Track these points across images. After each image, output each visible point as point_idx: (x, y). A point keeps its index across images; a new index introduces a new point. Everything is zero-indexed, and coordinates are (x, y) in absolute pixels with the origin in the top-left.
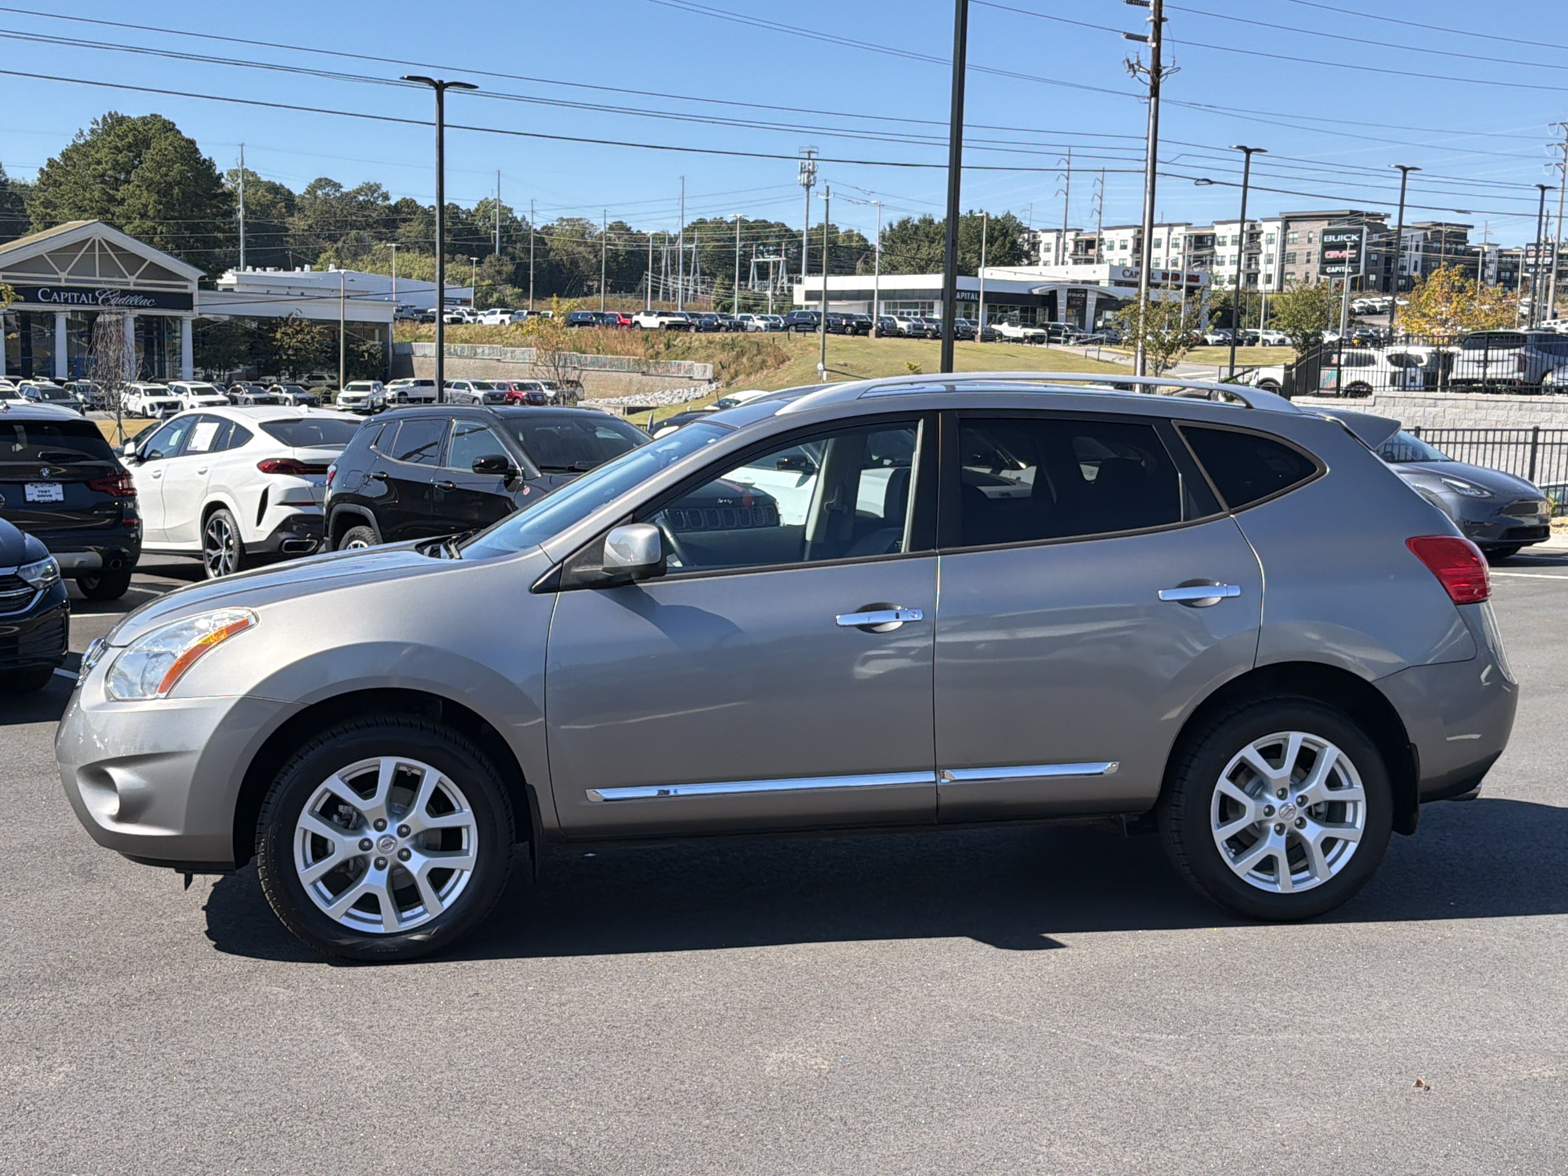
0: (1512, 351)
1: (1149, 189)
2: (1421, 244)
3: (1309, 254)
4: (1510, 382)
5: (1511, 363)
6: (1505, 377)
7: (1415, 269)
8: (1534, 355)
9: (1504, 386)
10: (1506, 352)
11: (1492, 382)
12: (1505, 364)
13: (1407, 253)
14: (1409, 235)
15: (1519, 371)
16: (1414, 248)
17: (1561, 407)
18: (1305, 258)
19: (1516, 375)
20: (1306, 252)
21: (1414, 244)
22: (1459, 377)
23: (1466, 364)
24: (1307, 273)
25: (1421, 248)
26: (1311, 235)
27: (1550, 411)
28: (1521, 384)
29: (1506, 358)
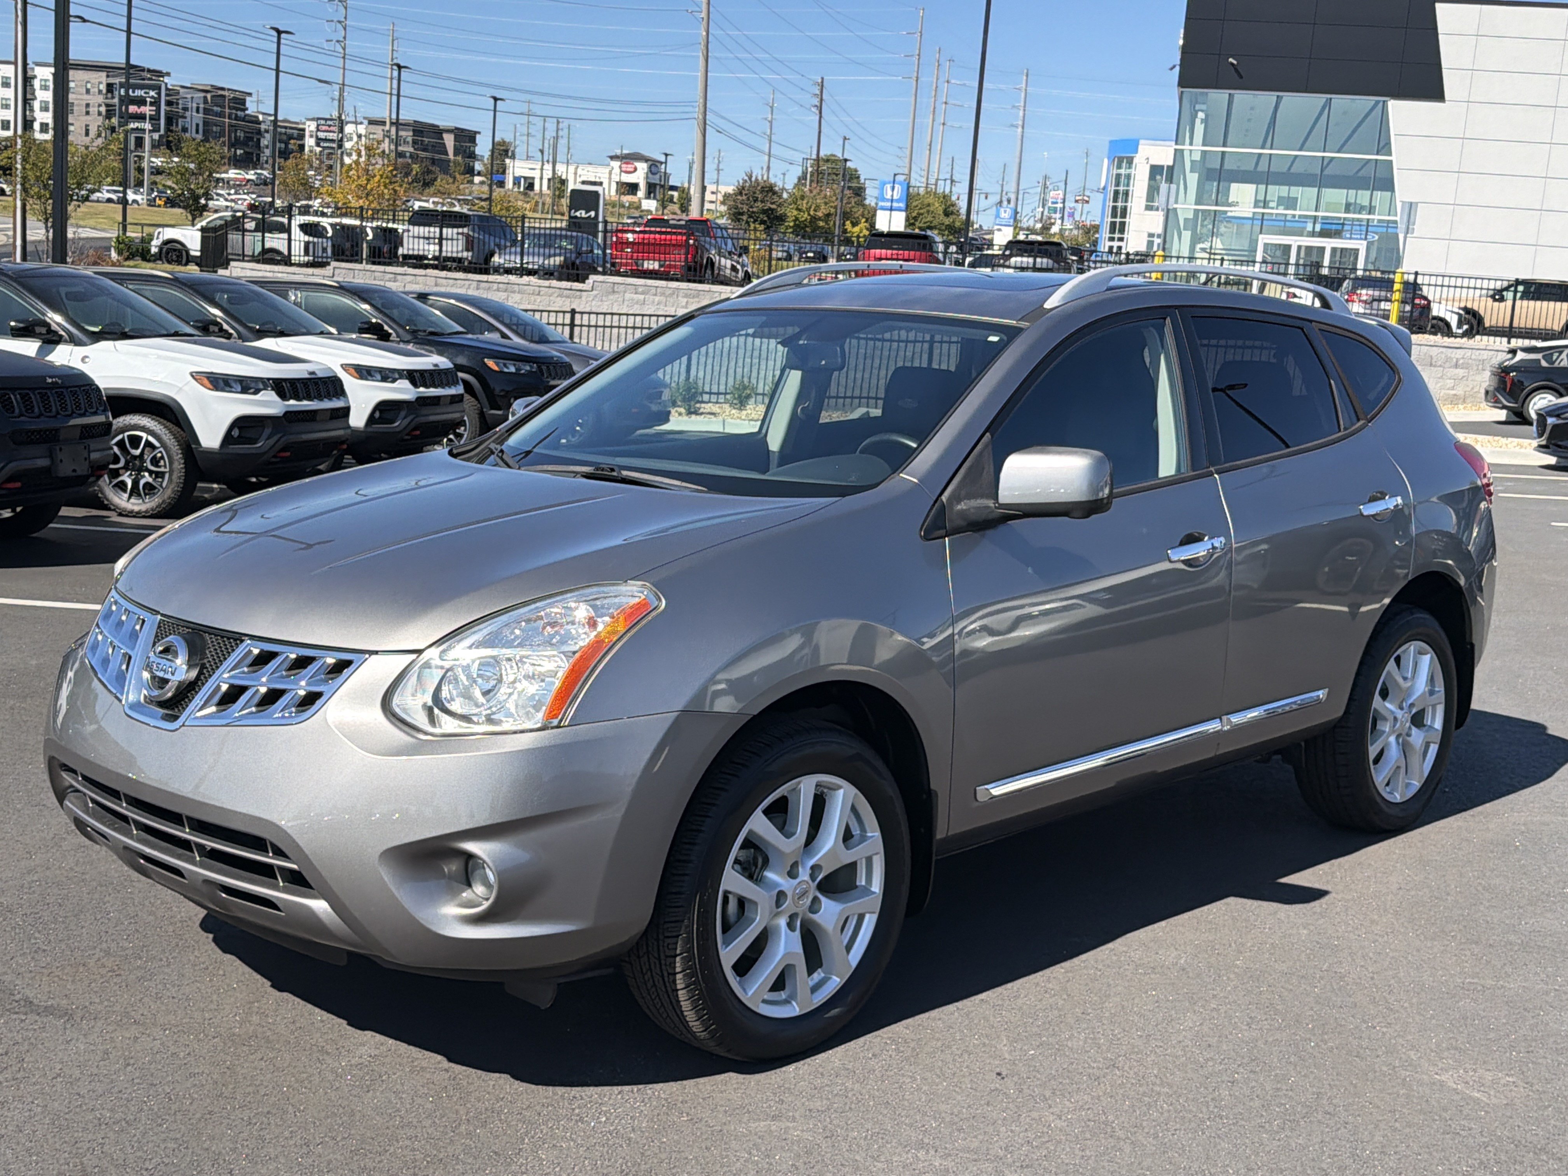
0: (460, 230)
1: (20, 19)
2: (202, 106)
3: (88, 105)
4: (460, 260)
5: (460, 242)
6: (455, 255)
7: (197, 132)
8: (476, 235)
9: (455, 265)
10: (455, 230)
11: (447, 259)
12: (455, 242)
13: (188, 114)
14: (189, 96)
15: (467, 250)
16: (194, 110)
17: (516, 288)
18: (84, 110)
19: (465, 254)
20: (84, 103)
21: (195, 105)
22: (411, 252)
23: (411, 239)
24: (87, 126)
25: (201, 110)
26: (89, 86)
27: (506, 291)
28: (470, 263)
29: (455, 236)
